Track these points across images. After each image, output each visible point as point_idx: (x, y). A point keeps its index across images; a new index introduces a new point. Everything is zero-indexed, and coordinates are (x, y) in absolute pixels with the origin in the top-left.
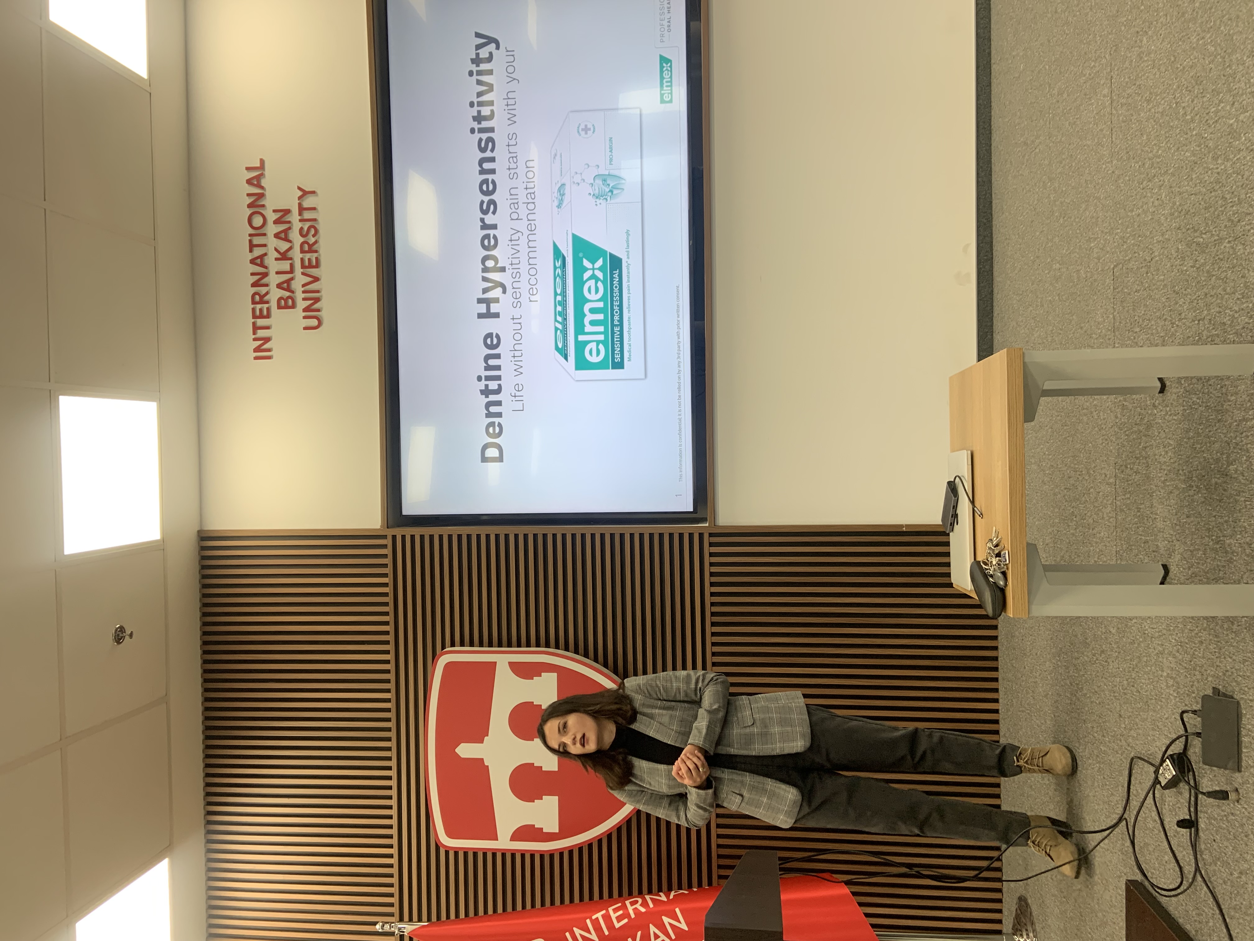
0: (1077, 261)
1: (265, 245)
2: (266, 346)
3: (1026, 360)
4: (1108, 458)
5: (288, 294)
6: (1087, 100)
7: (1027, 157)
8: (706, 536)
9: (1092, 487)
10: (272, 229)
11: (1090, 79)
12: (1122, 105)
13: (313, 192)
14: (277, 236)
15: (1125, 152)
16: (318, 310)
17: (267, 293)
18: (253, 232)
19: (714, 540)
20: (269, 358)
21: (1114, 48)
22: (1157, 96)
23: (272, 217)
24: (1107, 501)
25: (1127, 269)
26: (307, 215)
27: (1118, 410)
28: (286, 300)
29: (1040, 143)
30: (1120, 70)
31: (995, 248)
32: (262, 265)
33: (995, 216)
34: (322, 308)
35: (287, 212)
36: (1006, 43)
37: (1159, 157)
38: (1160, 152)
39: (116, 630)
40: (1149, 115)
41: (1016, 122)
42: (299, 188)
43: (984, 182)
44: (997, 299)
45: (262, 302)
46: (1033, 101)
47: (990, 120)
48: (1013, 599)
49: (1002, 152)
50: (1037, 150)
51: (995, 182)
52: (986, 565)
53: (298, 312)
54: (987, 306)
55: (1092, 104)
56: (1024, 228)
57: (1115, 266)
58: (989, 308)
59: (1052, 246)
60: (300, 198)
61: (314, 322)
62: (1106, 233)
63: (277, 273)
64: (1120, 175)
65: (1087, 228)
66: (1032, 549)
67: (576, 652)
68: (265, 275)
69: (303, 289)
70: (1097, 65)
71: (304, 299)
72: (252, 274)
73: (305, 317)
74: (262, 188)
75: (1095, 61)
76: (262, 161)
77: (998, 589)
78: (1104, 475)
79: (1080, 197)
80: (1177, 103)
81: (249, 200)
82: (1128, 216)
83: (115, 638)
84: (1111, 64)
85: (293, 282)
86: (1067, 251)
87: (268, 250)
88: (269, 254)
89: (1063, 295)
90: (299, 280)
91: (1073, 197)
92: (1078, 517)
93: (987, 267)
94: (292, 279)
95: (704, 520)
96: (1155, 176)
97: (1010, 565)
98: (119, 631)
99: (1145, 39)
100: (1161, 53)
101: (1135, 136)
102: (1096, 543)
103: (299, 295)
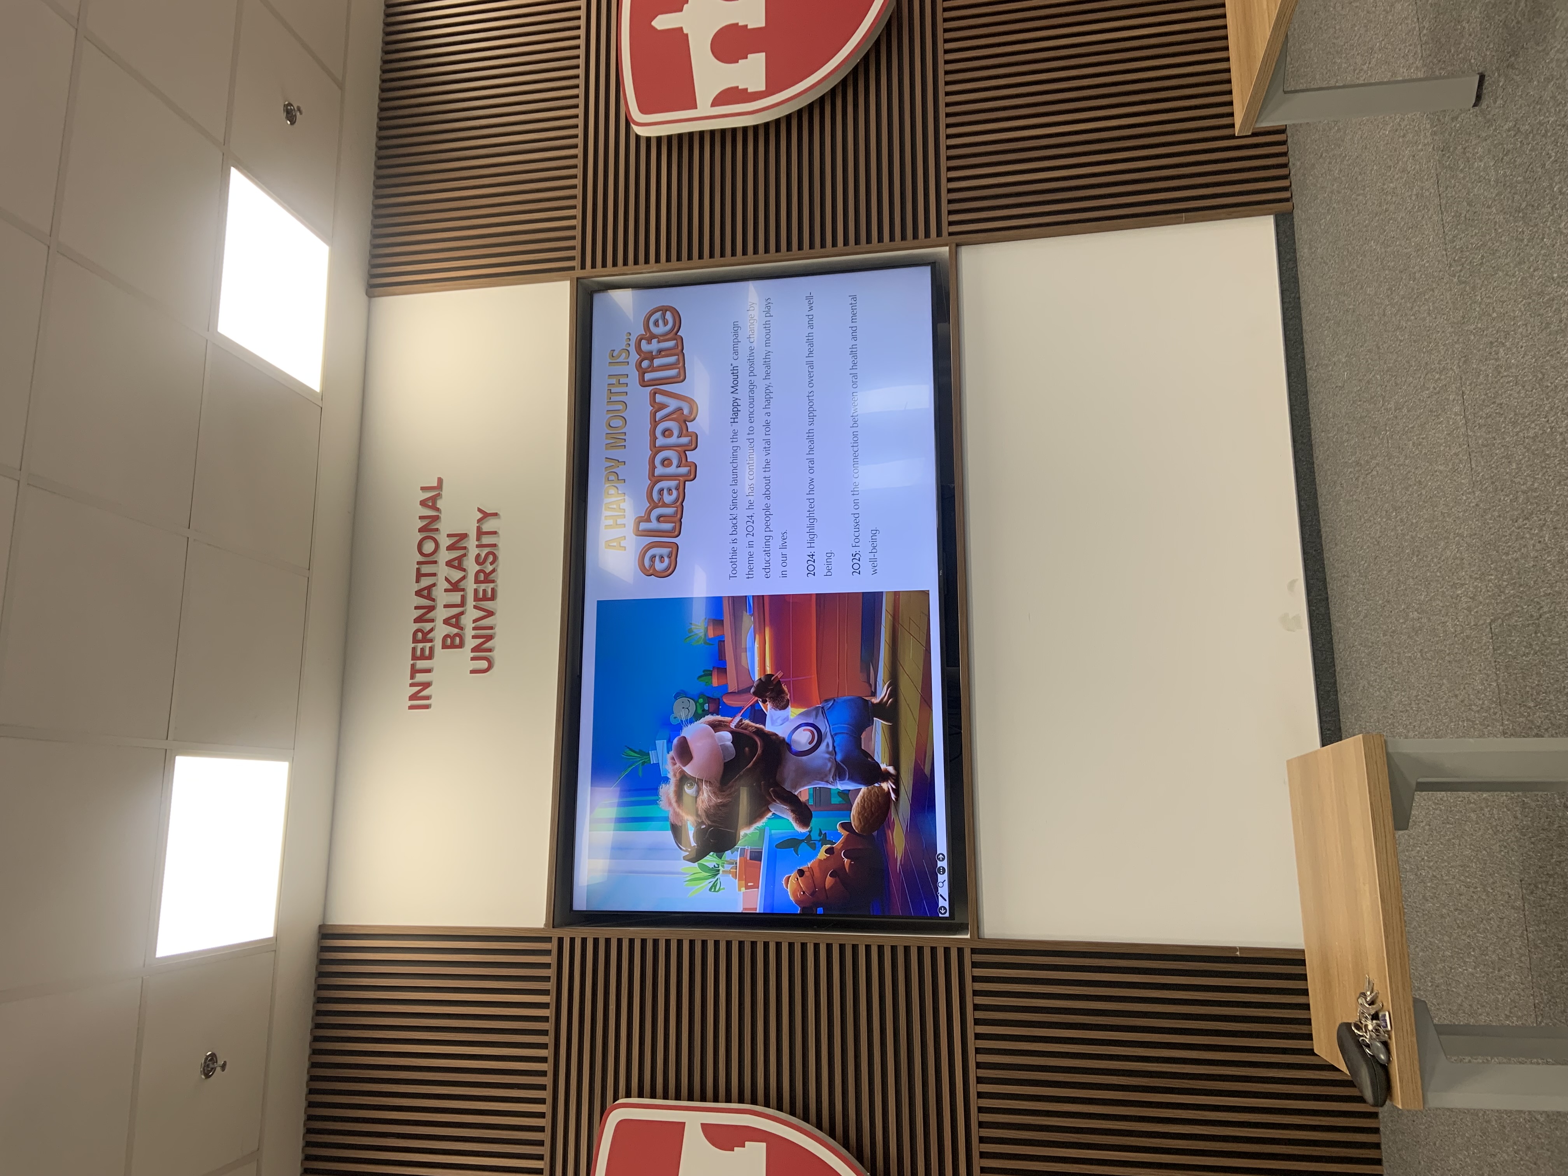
0: (1440, 611)
1: (434, 575)
2: (425, 693)
3: (1390, 751)
4: (1510, 873)
5: (455, 631)
6: (1433, 418)
7: (1361, 479)
8: (967, 953)
9: (1492, 910)
10: (444, 556)
11: (1436, 394)
12: (1480, 426)
13: (496, 514)
14: (449, 564)
15: (1490, 481)
16: (490, 650)
17: (432, 630)
18: (422, 559)
19: (979, 958)
20: (427, 707)
21: (1463, 359)
22: (1524, 418)
23: (444, 542)
24: (1515, 931)
25: (1509, 625)
26: (486, 540)
27: (1517, 808)
28: (453, 638)
29: (1378, 464)
30: (1473, 385)
31: (1329, 586)
32: (429, 597)
33: (1326, 548)
34: (494, 648)
35: (464, 536)
36: (1323, 347)
37: (1535, 490)
38: (1536, 485)
39: (206, 1059)
40: (1516, 441)
41: (1344, 439)
42: (480, 510)
43: (1309, 506)
44: (1339, 649)
45: (425, 640)
46: (1364, 414)
47: (1310, 433)
48: (1400, 1081)
49: (1329, 473)
50: (1374, 473)
51: (1323, 507)
52: (1359, 1030)
53: (466, 652)
54: (1326, 658)
55: (1441, 423)
56: (1366, 565)
57: (1493, 621)
58: (1329, 661)
59: (1406, 590)
60: (479, 521)
61: (484, 664)
62: (1476, 579)
63: (446, 606)
64: (1486, 509)
65: (1450, 570)
66: (1420, 1007)
67: (793, 1113)
68: (431, 609)
69: (473, 625)
70: (1443, 377)
71: (474, 637)
72: (416, 608)
73: (473, 659)
74: (438, 510)
75: (1441, 373)
76: (440, 480)
77: (1379, 1066)
78: (1507, 896)
79: (1437, 533)
80: (1551, 428)
81: (421, 524)
82: (1502, 560)
83: (204, 1070)
84: (1461, 378)
85: (463, 617)
86: (1426, 596)
87: (437, 580)
88: (439, 584)
89: (1426, 652)
90: (471, 614)
91: (1427, 532)
92: (1477, 951)
93: (1321, 609)
94: (462, 613)
95: (962, 928)
96: (1532, 513)
97: (1393, 1033)
98: (210, 1061)
99: (1501, 350)
100: (1525, 368)
101: (1501, 464)
102: (1505, 989)
103: (469, 632)
